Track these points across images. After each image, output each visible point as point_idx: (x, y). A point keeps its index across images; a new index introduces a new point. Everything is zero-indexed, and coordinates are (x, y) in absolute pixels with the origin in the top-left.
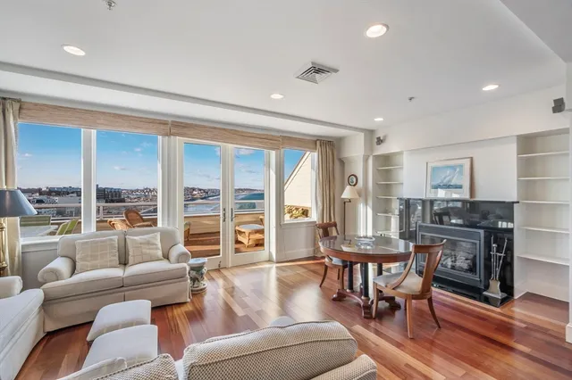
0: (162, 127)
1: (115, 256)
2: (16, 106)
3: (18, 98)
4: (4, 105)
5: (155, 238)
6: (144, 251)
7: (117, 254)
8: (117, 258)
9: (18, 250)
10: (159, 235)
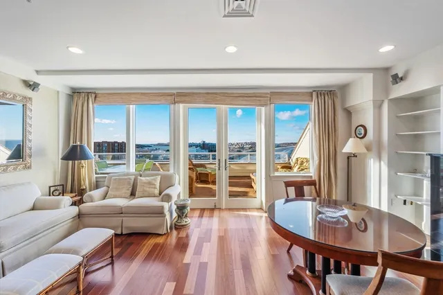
0: (169, 98)
1: (128, 190)
2: (93, 96)
3: (93, 91)
4: (88, 96)
5: (155, 180)
6: (145, 188)
7: (131, 189)
8: (129, 192)
9: (94, 180)
10: (159, 178)
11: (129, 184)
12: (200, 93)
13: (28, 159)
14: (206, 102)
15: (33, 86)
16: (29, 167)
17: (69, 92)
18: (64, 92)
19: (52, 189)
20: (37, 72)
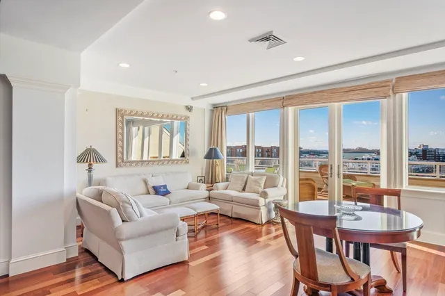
0: (279, 102)
1: (241, 185)
3: (225, 105)
7: (243, 184)
8: (242, 187)
9: (225, 176)
10: (265, 178)
11: (242, 181)
12: (307, 94)
13: (187, 158)
14: (313, 102)
15: (189, 109)
16: (188, 163)
17: (211, 108)
18: (208, 108)
19: (199, 178)
20: (192, 99)
